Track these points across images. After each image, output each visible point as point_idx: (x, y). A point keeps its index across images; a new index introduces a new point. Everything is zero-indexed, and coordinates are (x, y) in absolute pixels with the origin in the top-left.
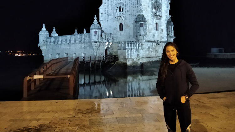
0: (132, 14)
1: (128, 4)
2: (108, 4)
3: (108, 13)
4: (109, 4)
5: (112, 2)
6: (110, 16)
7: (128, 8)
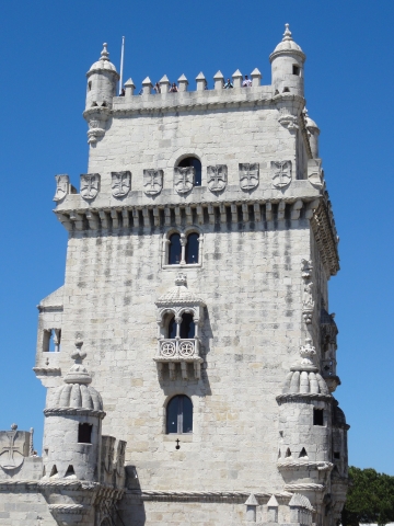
0: (251, 357)
1: (228, 306)
2: (102, 292)
3: (98, 337)
4: (112, 290)
5: (128, 283)
6: (108, 354)
7: (232, 327)
